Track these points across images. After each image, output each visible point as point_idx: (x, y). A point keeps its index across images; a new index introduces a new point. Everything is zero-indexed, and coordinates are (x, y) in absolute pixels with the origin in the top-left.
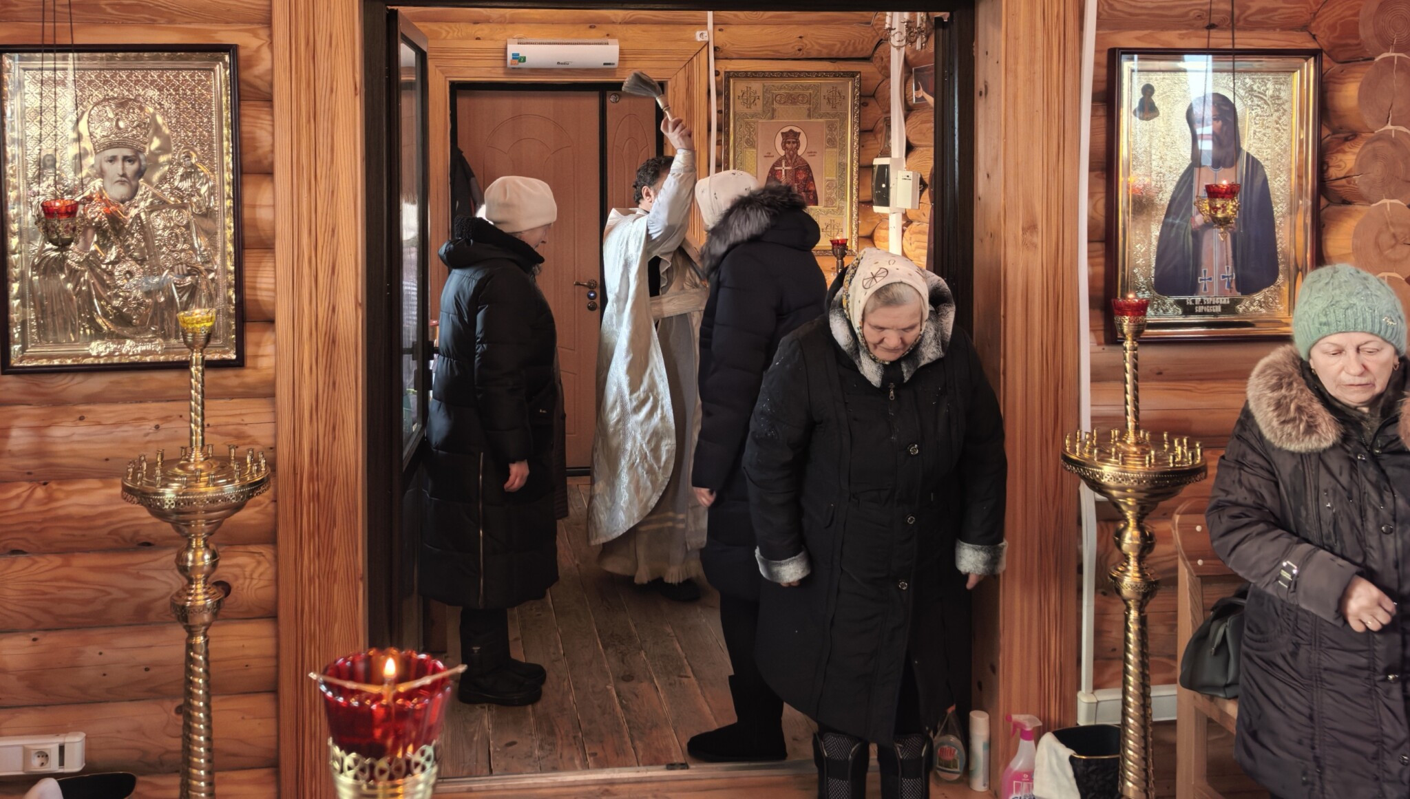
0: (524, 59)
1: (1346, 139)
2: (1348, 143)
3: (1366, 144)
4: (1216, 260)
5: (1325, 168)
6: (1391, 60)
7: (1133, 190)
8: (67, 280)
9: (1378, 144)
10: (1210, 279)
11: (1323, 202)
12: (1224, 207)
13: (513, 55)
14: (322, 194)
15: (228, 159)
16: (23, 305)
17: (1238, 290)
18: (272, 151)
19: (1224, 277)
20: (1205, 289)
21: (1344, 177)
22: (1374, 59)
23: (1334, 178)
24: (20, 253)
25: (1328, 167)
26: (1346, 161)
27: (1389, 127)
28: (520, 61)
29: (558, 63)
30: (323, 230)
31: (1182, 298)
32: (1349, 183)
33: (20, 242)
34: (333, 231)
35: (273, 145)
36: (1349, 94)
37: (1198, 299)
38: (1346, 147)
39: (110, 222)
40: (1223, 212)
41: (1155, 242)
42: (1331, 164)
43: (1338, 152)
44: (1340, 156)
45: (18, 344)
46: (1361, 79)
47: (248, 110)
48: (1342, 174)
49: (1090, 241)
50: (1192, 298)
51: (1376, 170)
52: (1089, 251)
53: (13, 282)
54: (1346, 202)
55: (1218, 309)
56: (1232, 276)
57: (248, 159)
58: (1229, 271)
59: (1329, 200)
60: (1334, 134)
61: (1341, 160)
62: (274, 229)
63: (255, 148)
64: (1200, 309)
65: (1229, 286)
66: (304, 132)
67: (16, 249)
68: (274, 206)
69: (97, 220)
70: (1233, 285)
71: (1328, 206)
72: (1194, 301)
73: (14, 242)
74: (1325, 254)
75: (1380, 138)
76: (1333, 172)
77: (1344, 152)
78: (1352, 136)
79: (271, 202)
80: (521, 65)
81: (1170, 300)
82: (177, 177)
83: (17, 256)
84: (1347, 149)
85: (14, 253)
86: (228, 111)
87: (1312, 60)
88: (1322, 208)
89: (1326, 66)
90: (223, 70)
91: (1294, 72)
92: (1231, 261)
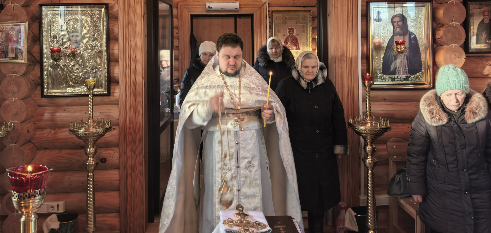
1: (441, 27)
2: (441, 28)
3: (446, 28)
4: (402, 64)
5: (435, 35)
6: (452, 3)
7: (375, 43)
8: (60, 71)
9: (450, 28)
10: (400, 70)
11: (435, 45)
12: (401, 48)
14: (132, 46)
15: (105, 36)
16: (48, 77)
17: (409, 73)
18: (118, 34)
19: (404, 69)
20: (398, 73)
21: (440, 38)
22: (447, 2)
23: (437, 38)
24: (47, 63)
25: (436, 35)
26: (440, 33)
27: (453, 23)
30: (132, 56)
31: (391, 76)
32: (441, 39)
33: (47, 60)
34: (135, 57)
35: (118, 32)
36: (441, 13)
37: (396, 76)
38: (440, 29)
39: (72, 54)
41: (382, 60)
42: (437, 34)
43: (438, 31)
44: (439, 32)
45: (46, 89)
46: (444, 9)
47: (111, 21)
48: (439, 37)
49: (361, 59)
50: (395, 76)
51: (450, 36)
52: (361, 62)
53: (45, 71)
54: (442, 45)
55: (403, 79)
56: (407, 69)
57: (111, 36)
58: (406, 68)
59: (437, 45)
60: (438, 25)
61: (439, 33)
62: (118, 56)
63: (113, 33)
64: (397, 79)
65: (406, 72)
66: (127, 28)
67: (46, 61)
68: (118, 49)
69: (68, 53)
70: (407, 72)
71: (436, 47)
72: (395, 77)
73: (45, 60)
74: (436, 62)
75: (450, 26)
76: (437, 37)
77: (440, 30)
78: (442, 25)
79: (118, 48)
82: (91, 41)
83: (46, 64)
84: (441, 30)
85: (45, 63)
86: (105, 22)
87: (430, 3)
88: (434, 48)
89: (434, 5)
90: (104, 10)
91: (424, 7)
92: (406, 64)
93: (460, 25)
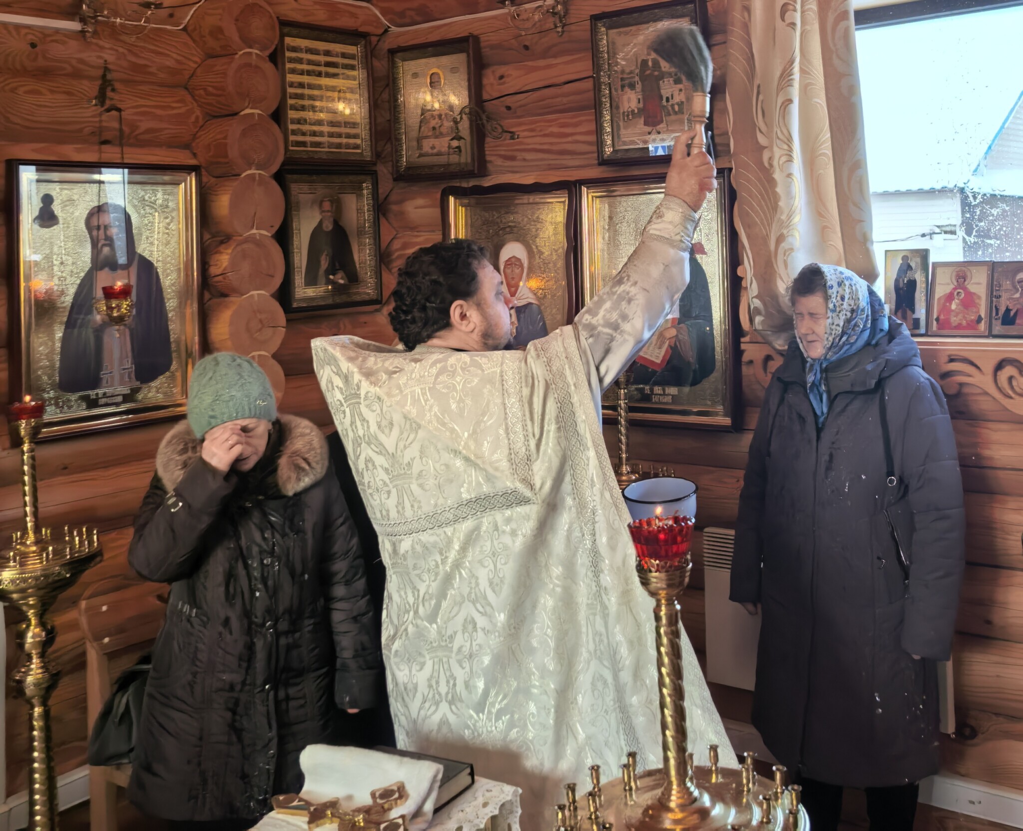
1: (222, 242)
2: (223, 246)
3: (237, 245)
4: (116, 354)
5: (207, 267)
6: (252, 177)
7: (35, 295)
9: (245, 246)
10: (112, 373)
11: (207, 295)
12: (119, 307)
17: (137, 379)
19: (124, 369)
20: (107, 383)
21: (222, 274)
22: (239, 175)
23: (213, 275)
25: (210, 266)
26: (223, 260)
27: (254, 231)
31: (86, 393)
32: (224, 278)
36: (223, 204)
37: (100, 392)
38: (221, 248)
40: (118, 312)
42: (211, 264)
43: (216, 253)
44: (217, 256)
46: (231, 192)
48: (219, 271)
50: (95, 392)
51: (246, 268)
54: (225, 295)
55: (120, 399)
56: (131, 368)
58: (129, 364)
59: (211, 293)
60: (214, 237)
61: (218, 260)
64: (102, 401)
65: (130, 377)
70: (133, 376)
71: (210, 299)
72: (97, 394)
74: (209, 342)
75: (246, 241)
76: (213, 270)
77: (221, 253)
78: (226, 239)
81: (74, 397)
84: (222, 250)
87: (194, 174)
88: (205, 301)
89: (205, 179)
91: (179, 184)
92: (130, 354)
93: (272, 236)
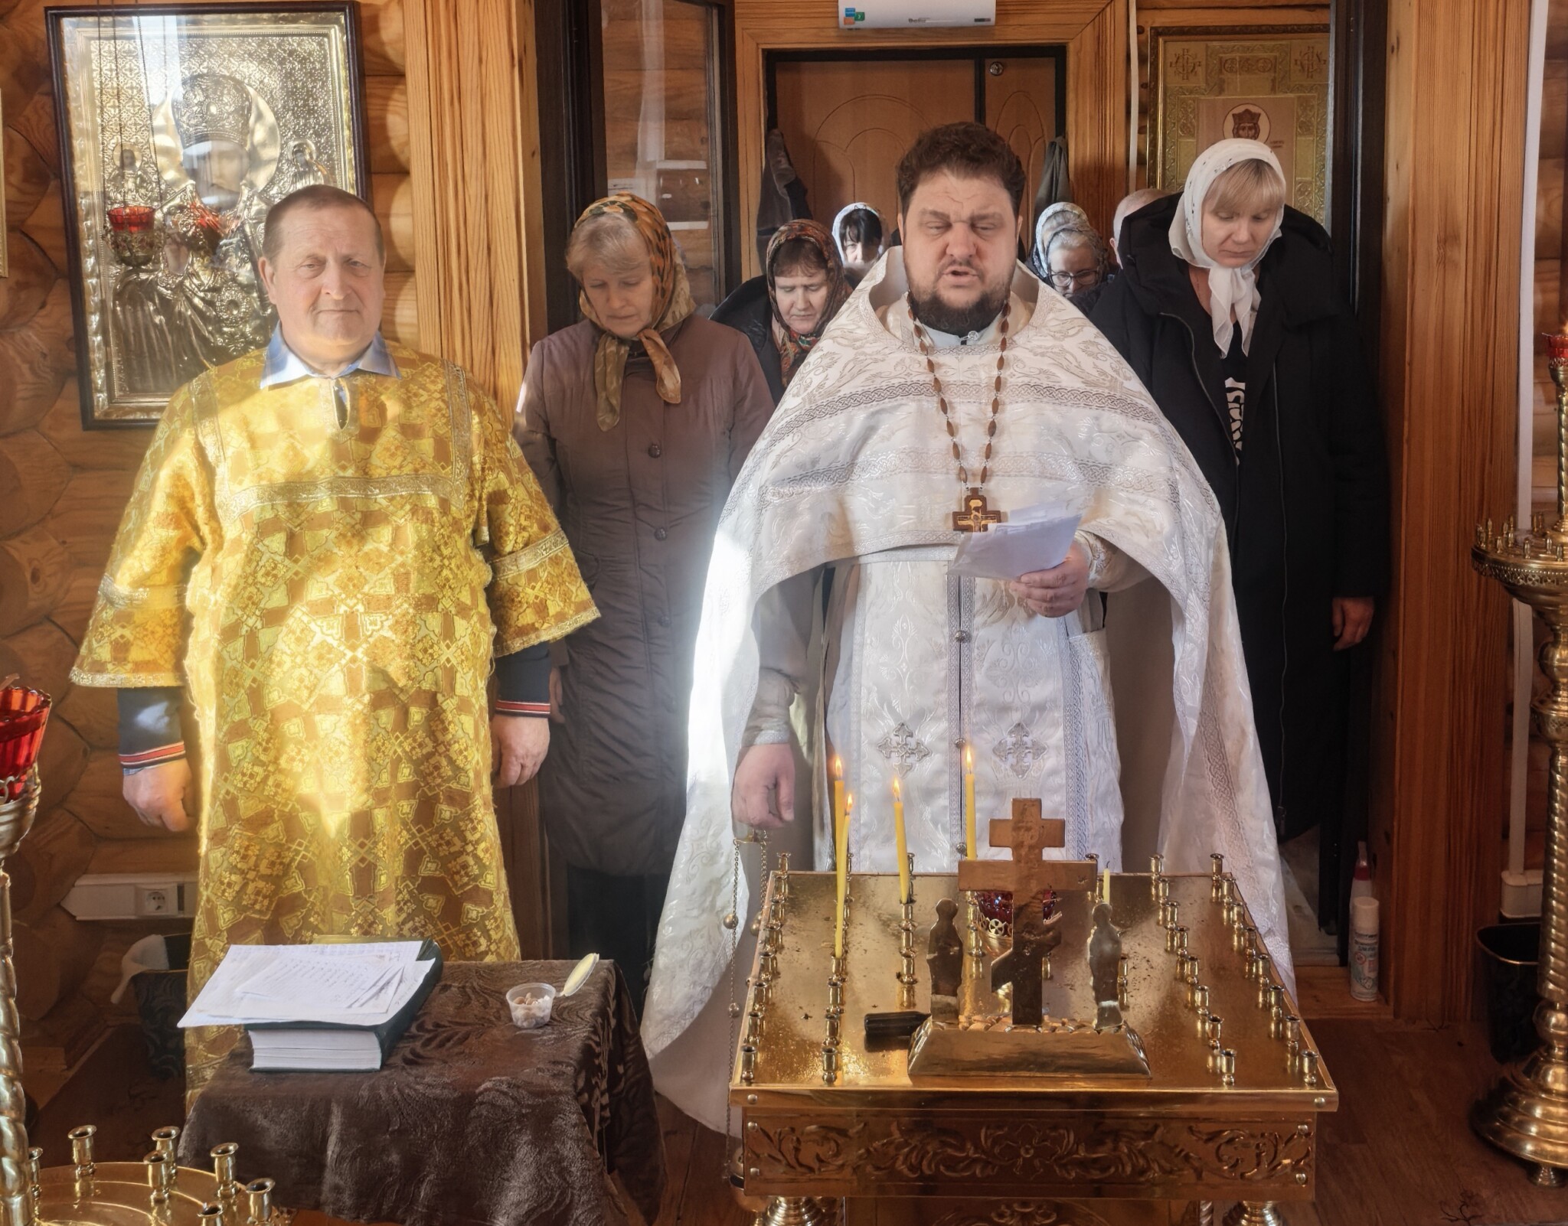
0: (862, 16)
13: (847, 10)
14: (473, 200)
15: (349, 154)
18: (407, 143)
24: (98, 276)
28: (856, 19)
29: (911, 20)
30: (476, 248)
33: (97, 262)
34: (489, 249)
35: (408, 135)
39: (205, 236)
45: (102, 392)
47: (374, 87)
49: (1538, 258)
52: (1536, 272)
53: (92, 313)
57: (378, 153)
62: (413, 246)
63: (386, 139)
66: (447, 117)
67: (93, 270)
68: (412, 215)
69: (190, 233)
73: (89, 263)
79: (408, 211)
80: (859, 24)
82: (286, 178)
83: (94, 281)
85: (91, 275)
86: (347, 91)
90: (339, 34)
